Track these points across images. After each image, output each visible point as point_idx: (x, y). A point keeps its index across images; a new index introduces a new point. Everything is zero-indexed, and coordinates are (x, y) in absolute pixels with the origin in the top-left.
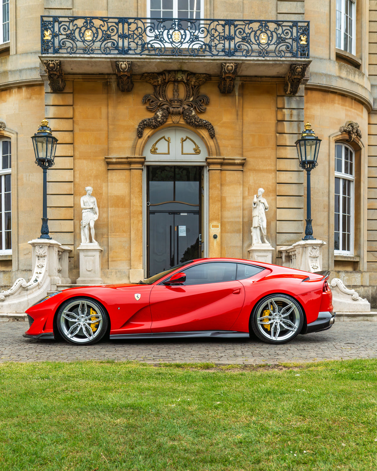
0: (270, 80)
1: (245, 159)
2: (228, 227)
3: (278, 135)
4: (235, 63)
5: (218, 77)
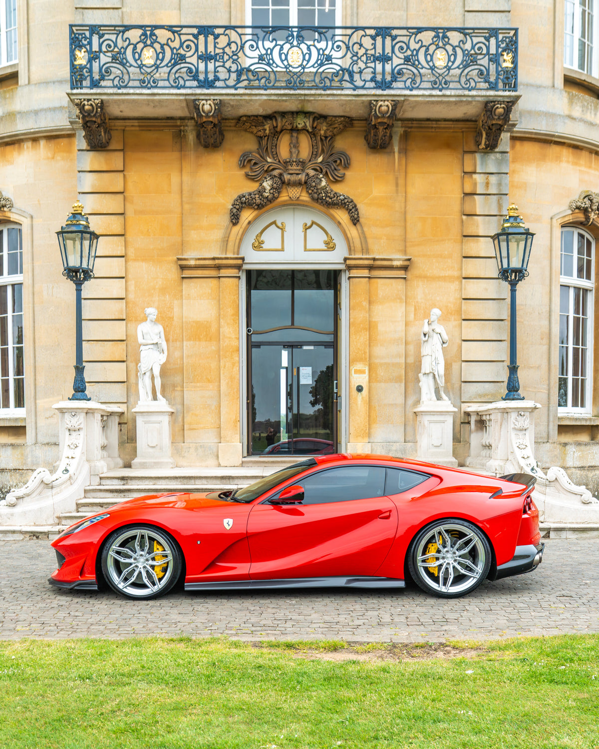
0: (453, 126)
1: (409, 260)
2: (381, 372)
3: (464, 217)
4: (392, 101)
5: (365, 122)
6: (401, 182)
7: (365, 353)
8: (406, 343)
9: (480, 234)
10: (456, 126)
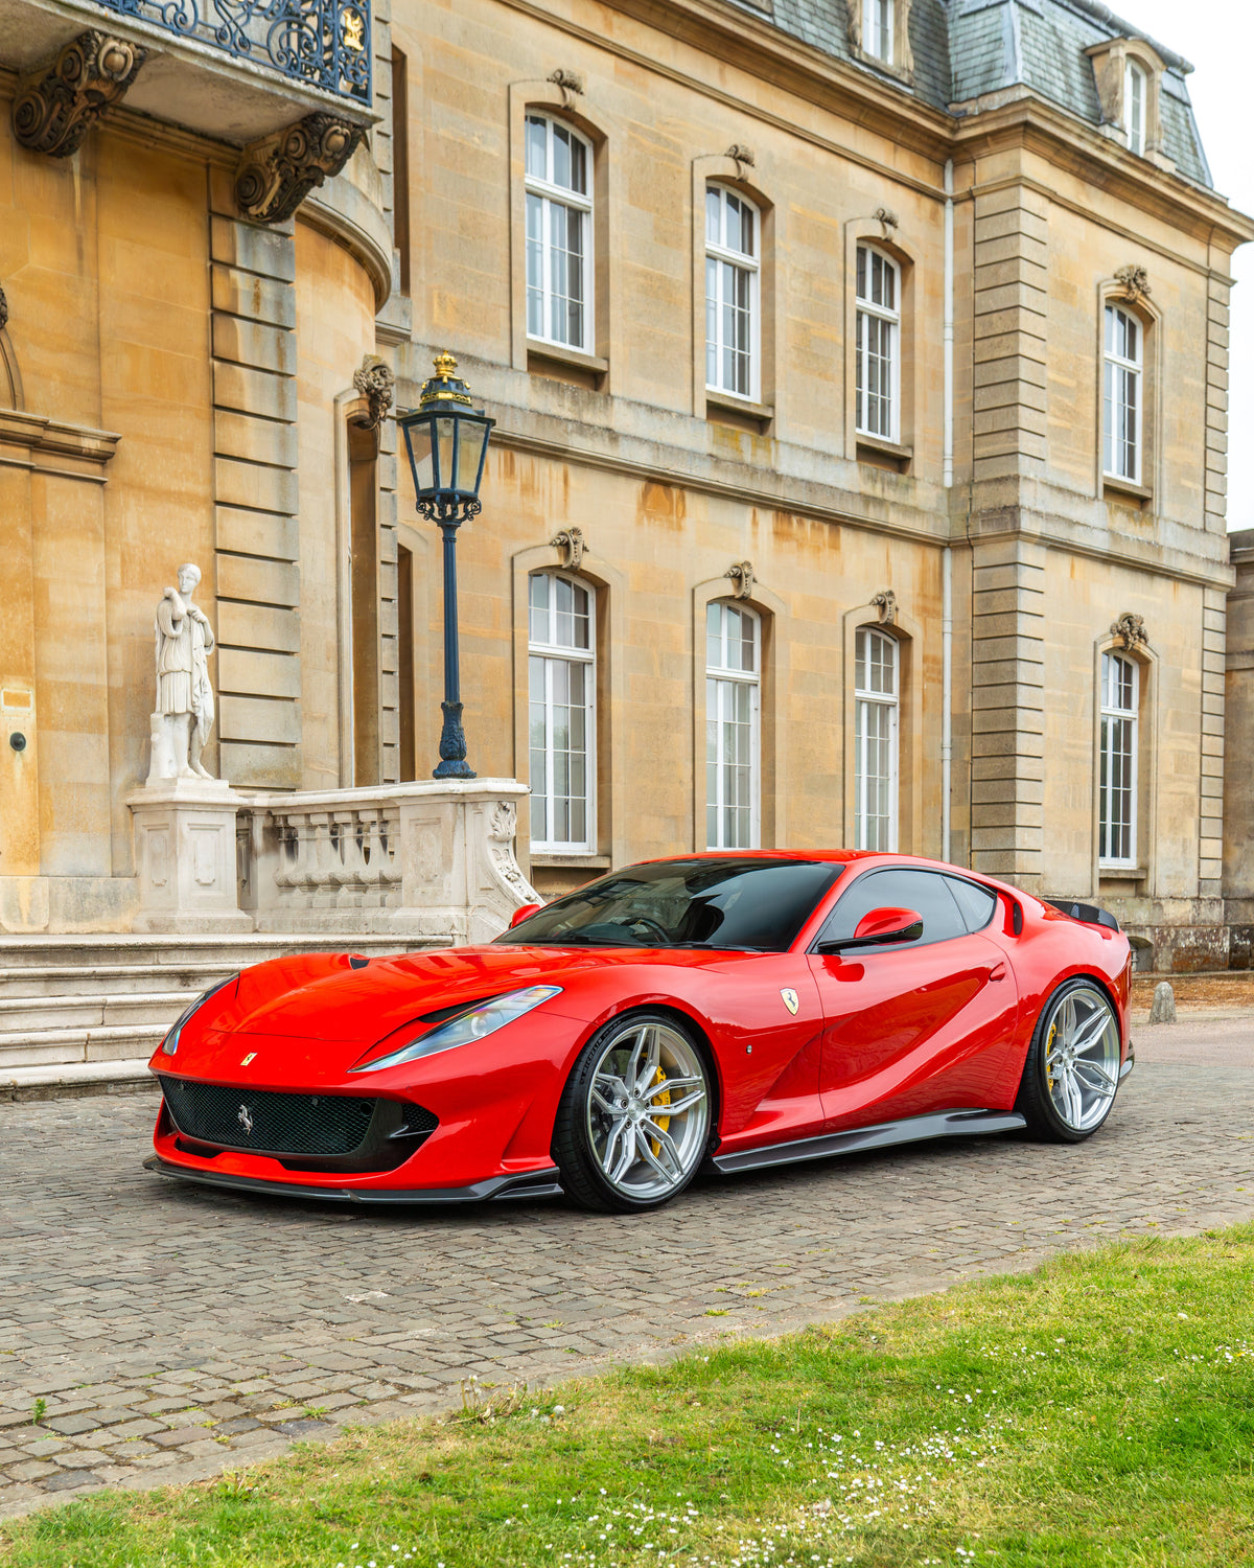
0: (193, 146)
1: (114, 440)
2: (59, 706)
3: (217, 364)
4: (138, 47)
5: (12, 77)
6: (88, 248)
7: (27, 654)
8: (110, 641)
9: (247, 409)
10: (200, 148)
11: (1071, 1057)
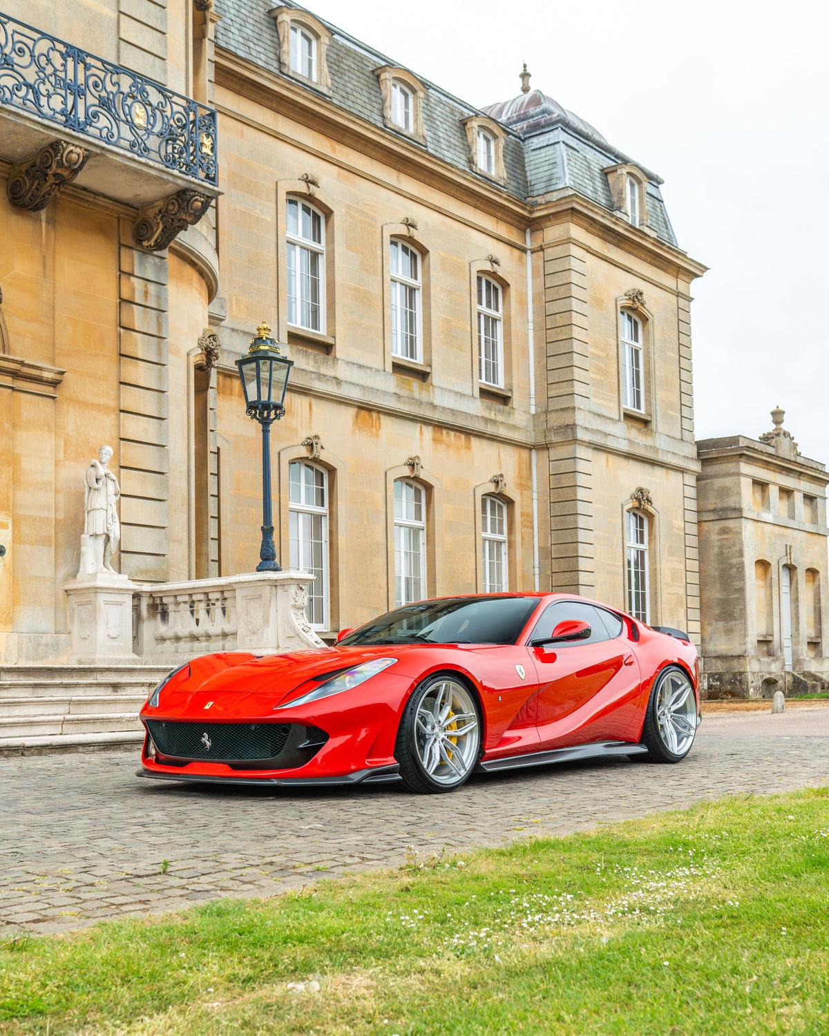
0: (111, 207)
1: (62, 373)
2: (26, 530)
3: (122, 330)
4: (86, 150)
5: (9, 166)
6: (49, 263)
7: (8, 498)
8: (56, 491)
9: (140, 357)
10: (115, 208)
11: (669, 712)
